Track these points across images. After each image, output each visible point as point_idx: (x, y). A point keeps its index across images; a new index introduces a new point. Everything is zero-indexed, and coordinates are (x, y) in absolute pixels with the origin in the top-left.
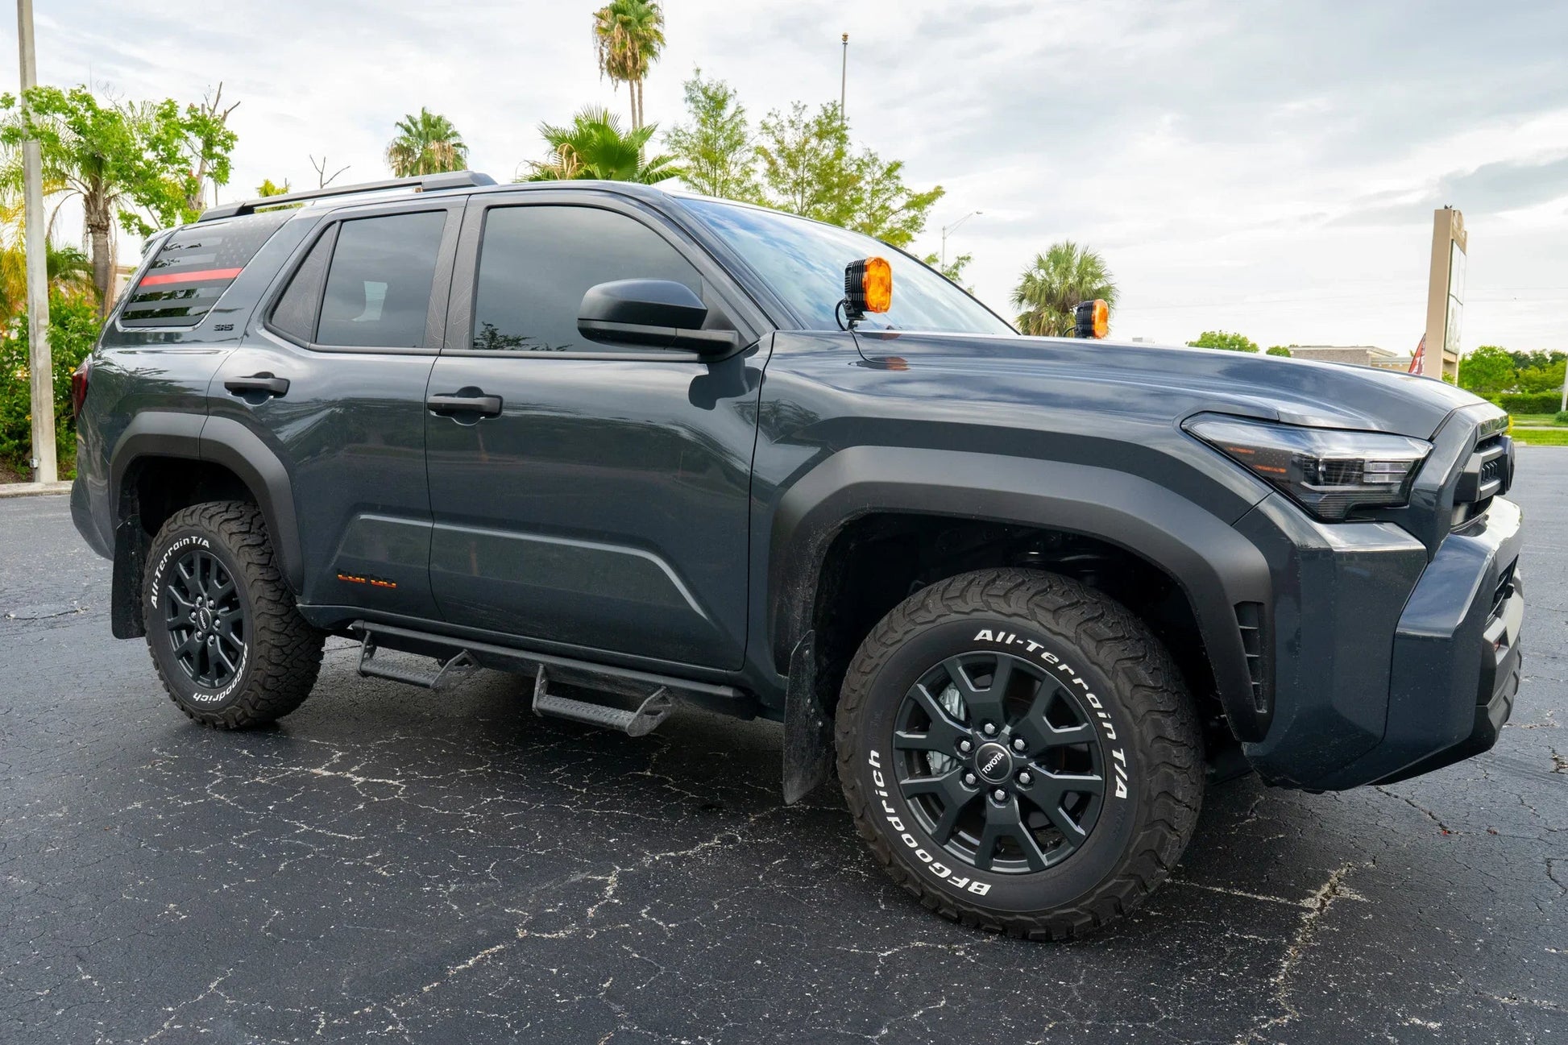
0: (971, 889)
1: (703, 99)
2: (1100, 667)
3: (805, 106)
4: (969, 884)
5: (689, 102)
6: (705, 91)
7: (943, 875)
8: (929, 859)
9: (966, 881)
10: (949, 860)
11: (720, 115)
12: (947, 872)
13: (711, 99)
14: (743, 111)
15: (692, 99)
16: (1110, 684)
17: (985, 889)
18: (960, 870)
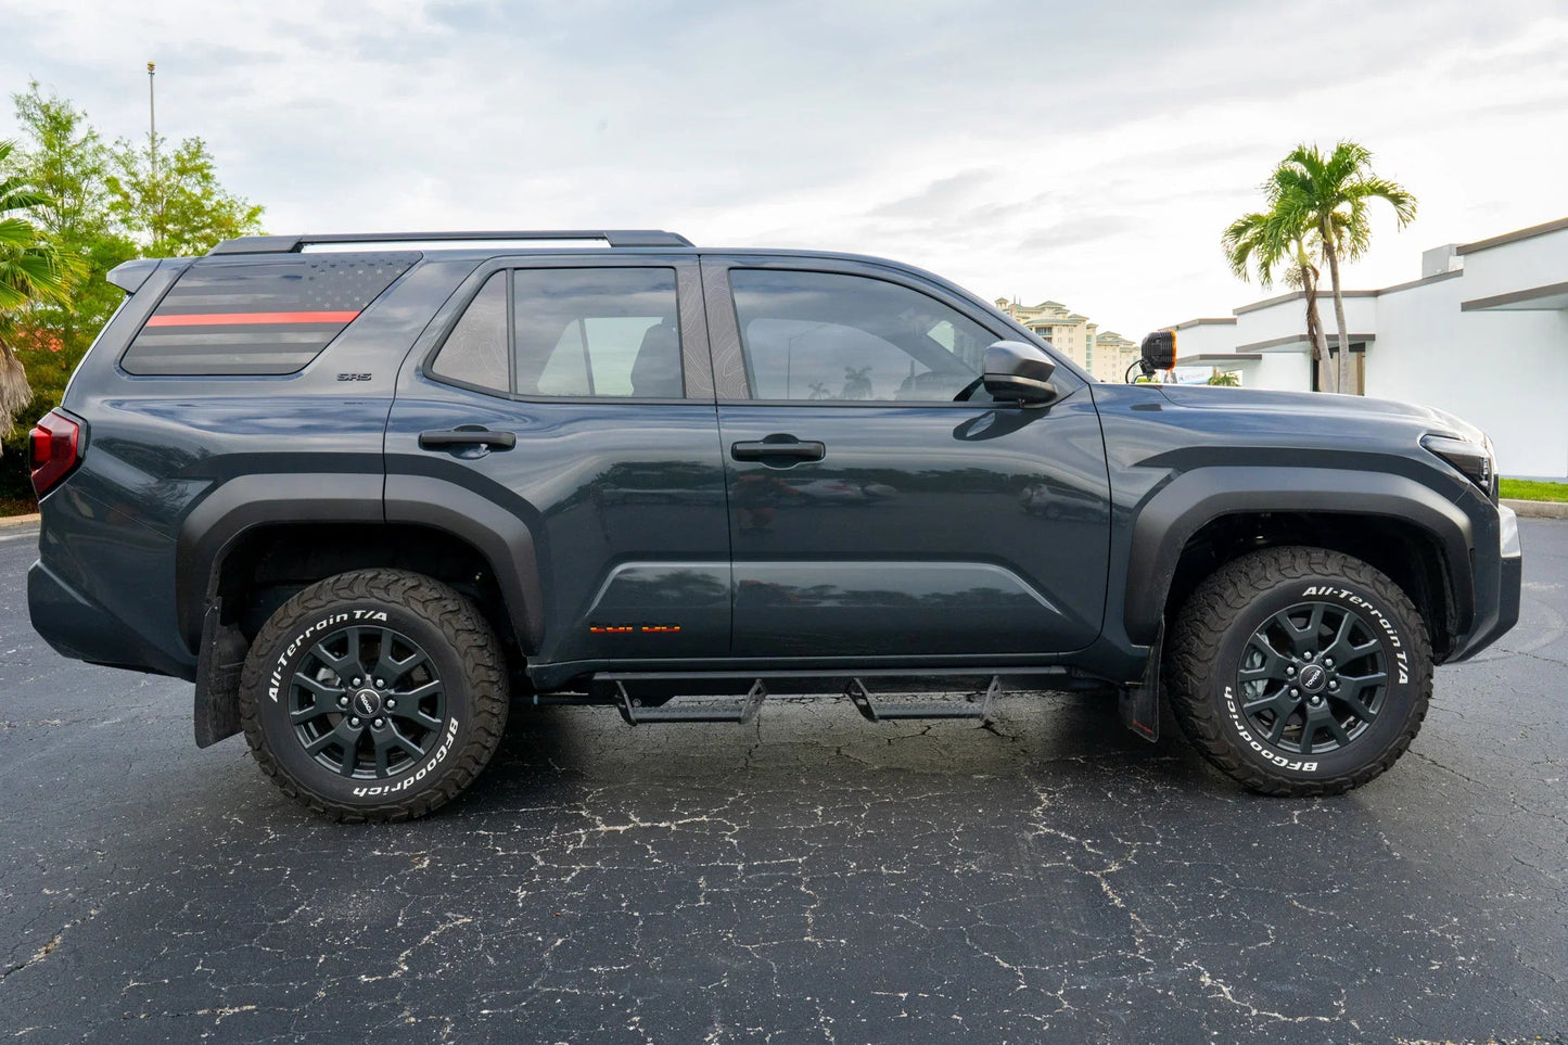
0: (1305, 769)
1: (43, 117)
2: (1389, 601)
3: (163, 139)
4: (1302, 766)
5: (22, 119)
6: (45, 109)
7: (1283, 764)
8: (1271, 756)
9: (1299, 764)
10: (1284, 753)
11: (66, 138)
12: (1285, 762)
13: (53, 119)
14: (97, 137)
15: (29, 117)
16: (1395, 611)
17: (1314, 766)
18: (1293, 758)
